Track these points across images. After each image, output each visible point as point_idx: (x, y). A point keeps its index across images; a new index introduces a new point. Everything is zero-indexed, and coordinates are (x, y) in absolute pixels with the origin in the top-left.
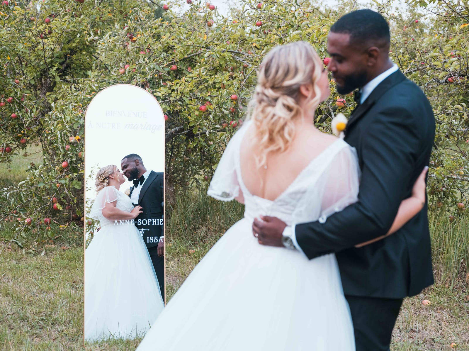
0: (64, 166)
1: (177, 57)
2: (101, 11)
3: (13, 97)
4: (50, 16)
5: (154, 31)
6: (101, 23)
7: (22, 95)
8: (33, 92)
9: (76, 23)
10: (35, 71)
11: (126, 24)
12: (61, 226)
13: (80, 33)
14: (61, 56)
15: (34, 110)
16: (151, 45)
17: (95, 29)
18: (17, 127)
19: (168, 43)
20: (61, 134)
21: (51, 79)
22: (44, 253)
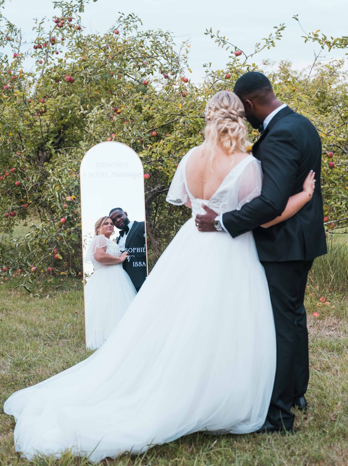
0: (62, 222)
1: (156, 125)
2: (89, 89)
3: (16, 168)
4: (45, 97)
5: (136, 104)
6: (89, 100)
7: (23, 165)
8: (32, 164)
9: (67, 101)
10: (33, 146)
11: (111, 99)
12: (62, 273)
13: (72, 110)
14: (55, 131)
15: (35, 178)
16: (134, 116)
17: (84, 105)
18: (20, 193)
19: (148, 113)
20: (58, 194)
21: (47, 152)
22: (48, 296)
